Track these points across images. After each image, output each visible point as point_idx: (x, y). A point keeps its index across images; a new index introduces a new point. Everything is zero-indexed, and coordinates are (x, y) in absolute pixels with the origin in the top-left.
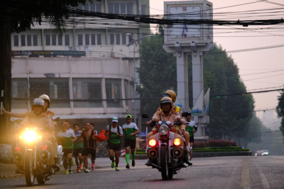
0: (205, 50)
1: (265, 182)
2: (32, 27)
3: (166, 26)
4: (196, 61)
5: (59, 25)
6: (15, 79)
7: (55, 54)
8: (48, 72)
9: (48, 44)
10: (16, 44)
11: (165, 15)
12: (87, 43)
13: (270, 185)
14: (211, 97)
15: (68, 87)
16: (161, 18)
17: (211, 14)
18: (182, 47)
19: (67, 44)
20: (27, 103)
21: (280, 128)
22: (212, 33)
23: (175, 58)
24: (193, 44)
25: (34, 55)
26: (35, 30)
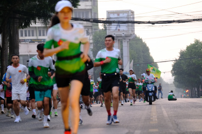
0: (130, 38)
1: (165, 113)
2: (31, 25)
3: (108, 24)
4: (125, 45)
5: (46, 24)
6: (21, 55)
7: (44, 41)
9: (40, 35)
10: (22, 36)
11: (107, 18)
13: (168, 115)
14: (134, 65)
16: (105, 20)
17: (134, 18)
18: (117, 36)
21: (173, 82)
22: (134, 28)
24: (123, 35)
25: (32, 41)
26: (32, 27)
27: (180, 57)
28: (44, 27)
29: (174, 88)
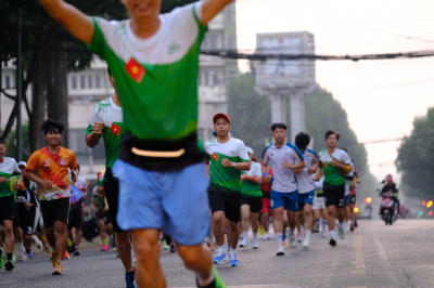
0: (306, 91)
1: (382, 253)
2: (92, 65)
3: (258, 61)
4: (296, 105)
11: (257, 49)
13: (388, 255)
16: (252, 53)
17: (313, 48)
20: (88, 159)
22: (314, 70)
23: (269, 103)
24: (291, 85)
25: (97, 99)
27: (414, 132)
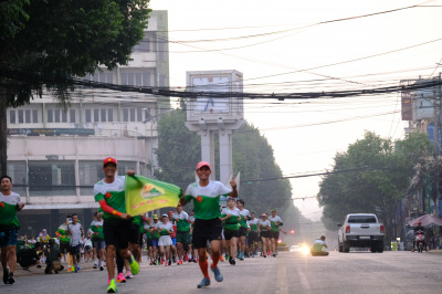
0: (234, 128)
1: (305, 282)
2: (31, 100)
3: (189, 99)
4: (224, 140)
5: (63, 99)
6: (11, 161)
7: (59, 132)
8: (50, 153)
9: (50, 120)
10: (13, 121)
11: (187, 87)
12: (96, 120)
13: (310, 285)
14: (241, 182)
15: (74, 171)
16: (183, 90)
17: (241, 86)
18: (207, 124)
19: (73, 120)
20: (25, 190)
21: (322, 218)
22: (242, 108)
23: (200, 137)
24: (221, 121)
25: (34, 133)
26: (34, 104)
27: (336, 167)
28: (58, 105)
29: (323, 231)
